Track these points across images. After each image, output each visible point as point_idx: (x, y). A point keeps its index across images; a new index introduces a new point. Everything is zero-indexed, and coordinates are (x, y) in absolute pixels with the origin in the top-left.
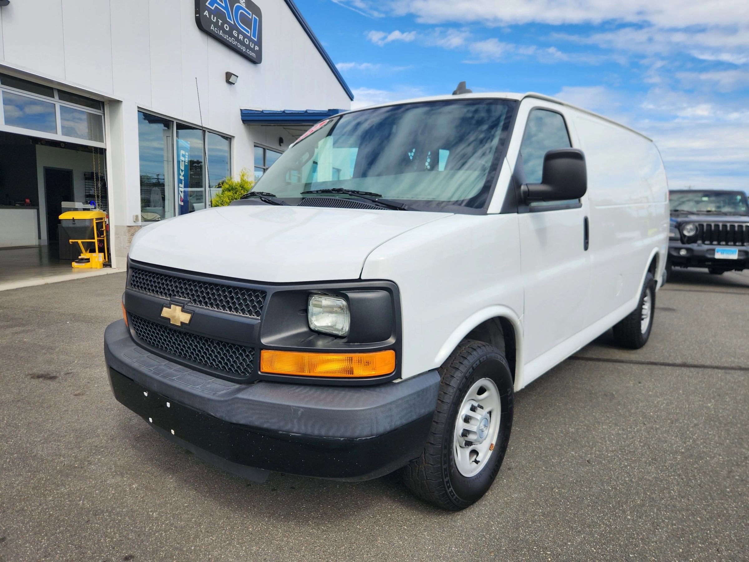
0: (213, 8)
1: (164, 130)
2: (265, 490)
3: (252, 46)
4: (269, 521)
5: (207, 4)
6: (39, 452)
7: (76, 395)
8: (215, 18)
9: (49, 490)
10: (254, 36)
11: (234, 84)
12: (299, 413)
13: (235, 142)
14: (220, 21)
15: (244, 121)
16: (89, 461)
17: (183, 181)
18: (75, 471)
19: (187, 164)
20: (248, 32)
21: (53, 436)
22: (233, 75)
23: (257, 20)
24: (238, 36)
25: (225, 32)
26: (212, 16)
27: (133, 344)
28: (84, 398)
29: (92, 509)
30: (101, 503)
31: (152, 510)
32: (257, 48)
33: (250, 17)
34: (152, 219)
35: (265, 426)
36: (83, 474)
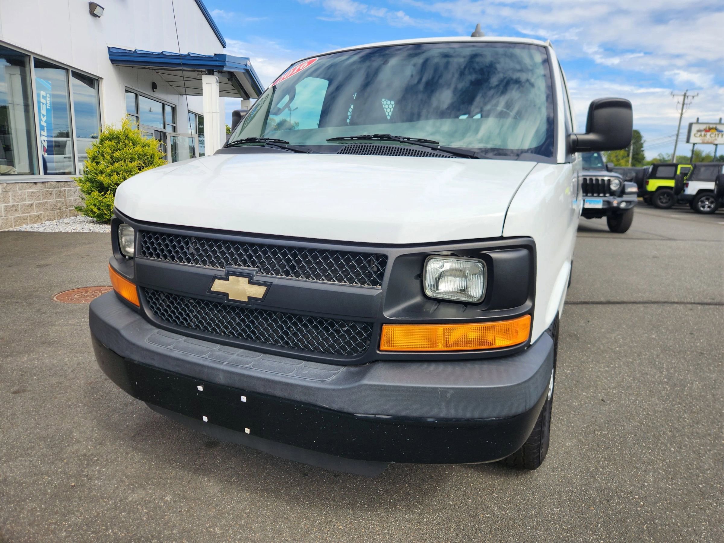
1: (6, 66)
2: (327, 478)
4: (354, 513)
6: (8, 474)
7: (15, 393)
9: (55, 523)
11: (99, 17)
12: (448, 395)
13: (104, 86)
15: (113, 61)
16: (87, 476)
17: (45, 129)
18: (76, 492)
19: (49, 108)
21: (16, 450)
22: (98, 7)
27: (150, 326)
28: (28, 395)
29: (131, 537)
30: (138, 528)
31: (210, 525)
34: (6, 173)
35: (404, 414)
36: (89, 494)
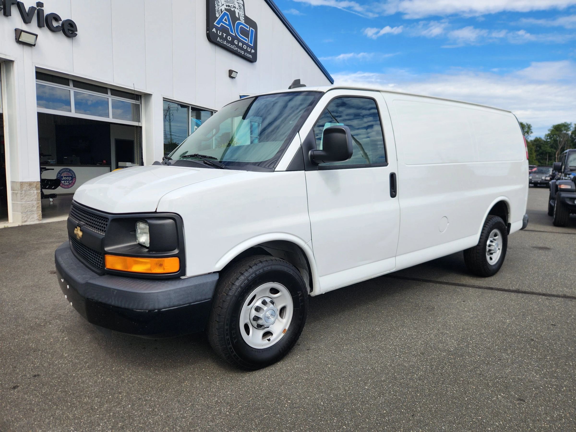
0: (219, 26)
3: (249, 50)
5: (215, 24)
8: (221, 32)
10: (251, 43)
11: (235, 78)
12: (115, 293)
14: (225, 35)
20: (246, 40)
22: (234, 72)
23: (253, 31)
24: (238, 44)
25: (228, 42)
26: (219, 31)
32: (253, 51)
33: (248, 30)
